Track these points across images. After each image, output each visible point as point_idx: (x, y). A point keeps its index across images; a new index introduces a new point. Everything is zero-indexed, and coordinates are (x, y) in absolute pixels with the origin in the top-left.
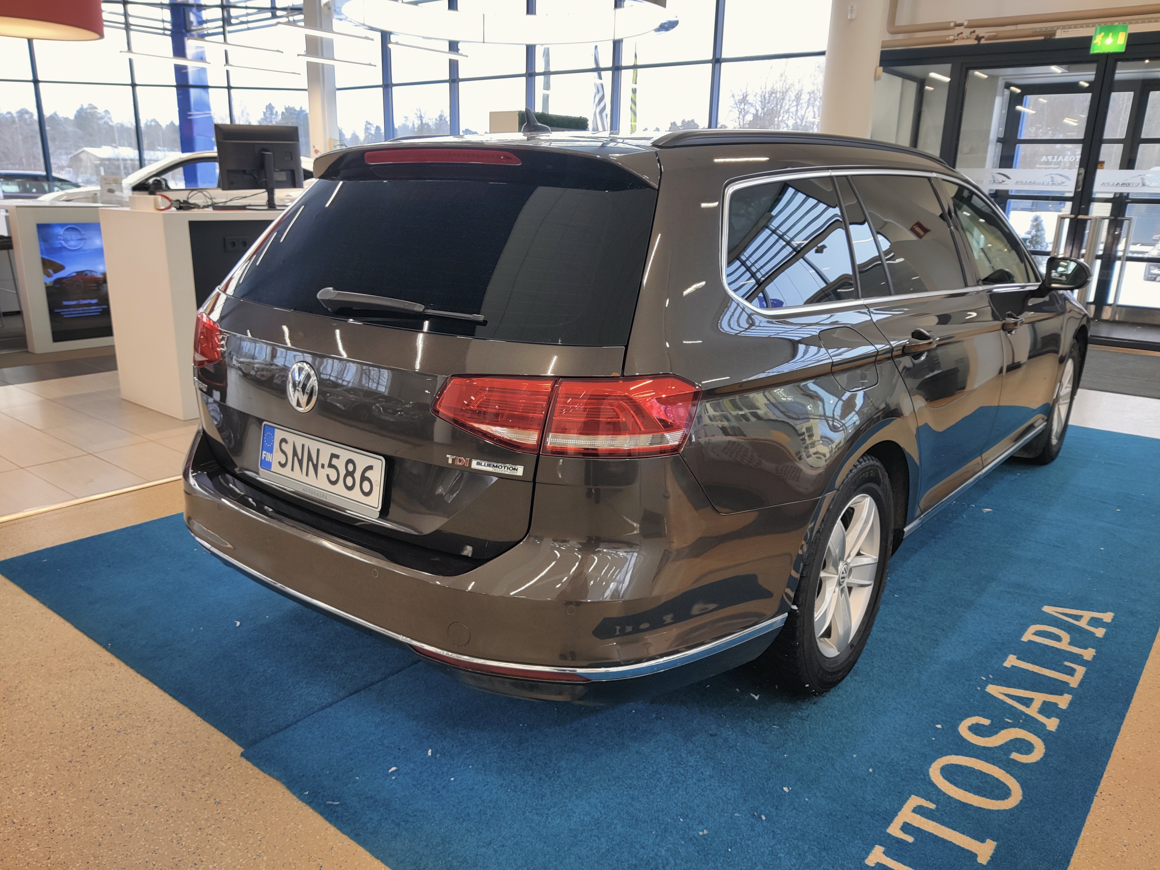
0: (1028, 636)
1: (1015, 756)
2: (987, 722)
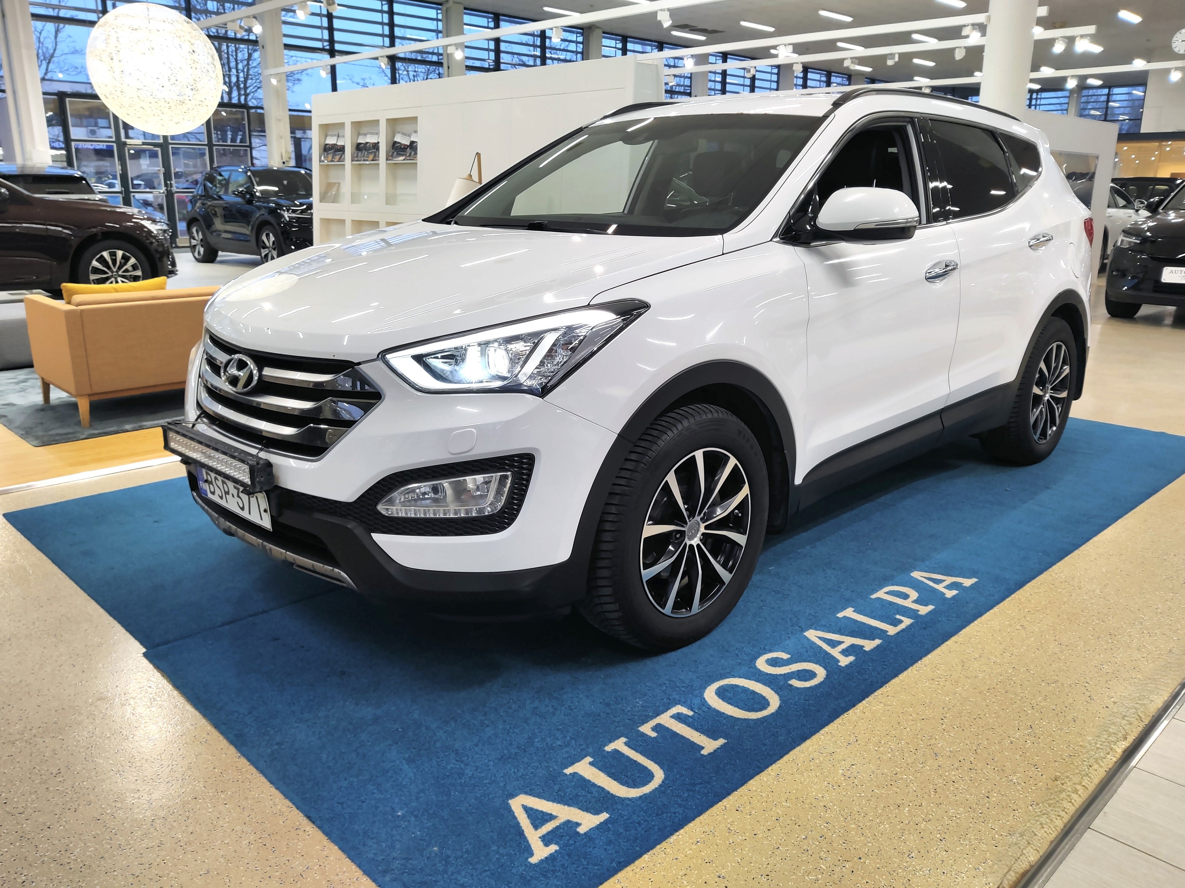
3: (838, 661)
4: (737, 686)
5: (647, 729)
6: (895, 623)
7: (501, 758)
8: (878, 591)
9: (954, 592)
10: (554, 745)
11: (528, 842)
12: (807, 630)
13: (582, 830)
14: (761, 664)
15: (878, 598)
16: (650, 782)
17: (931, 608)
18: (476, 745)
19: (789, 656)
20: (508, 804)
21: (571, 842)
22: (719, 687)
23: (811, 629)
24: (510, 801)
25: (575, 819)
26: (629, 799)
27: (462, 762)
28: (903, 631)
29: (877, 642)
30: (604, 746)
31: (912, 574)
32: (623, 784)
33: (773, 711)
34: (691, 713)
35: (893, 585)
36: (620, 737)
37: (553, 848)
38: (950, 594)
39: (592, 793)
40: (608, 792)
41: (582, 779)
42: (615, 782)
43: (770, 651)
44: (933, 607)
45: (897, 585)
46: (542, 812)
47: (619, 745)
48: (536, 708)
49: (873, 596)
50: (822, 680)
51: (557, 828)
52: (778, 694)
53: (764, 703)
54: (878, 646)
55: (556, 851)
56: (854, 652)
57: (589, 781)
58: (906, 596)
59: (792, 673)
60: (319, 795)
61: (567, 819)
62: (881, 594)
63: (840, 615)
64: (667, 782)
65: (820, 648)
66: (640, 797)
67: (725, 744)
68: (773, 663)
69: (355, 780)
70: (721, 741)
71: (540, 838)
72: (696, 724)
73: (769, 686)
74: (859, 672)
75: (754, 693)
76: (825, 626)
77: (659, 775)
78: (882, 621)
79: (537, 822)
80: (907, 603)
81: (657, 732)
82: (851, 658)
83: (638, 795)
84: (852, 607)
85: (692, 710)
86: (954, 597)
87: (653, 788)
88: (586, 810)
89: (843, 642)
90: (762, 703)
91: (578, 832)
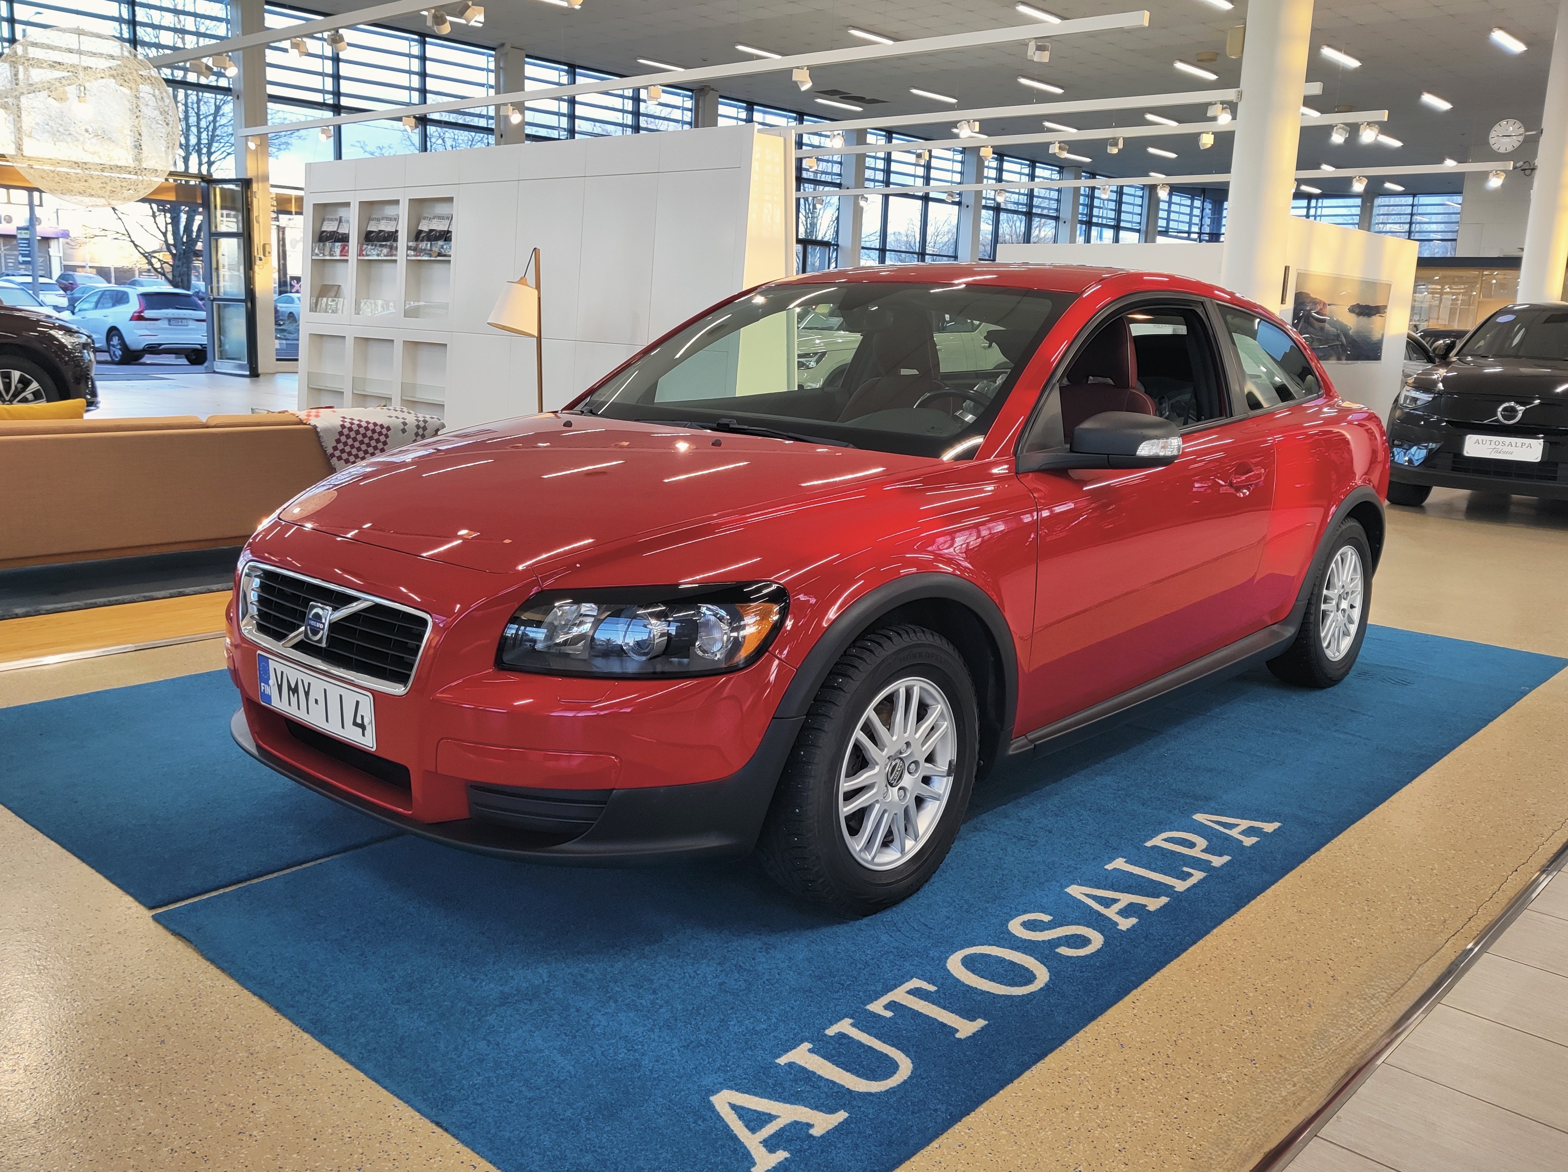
3: (1116, 924)
4: (989, 956)
5: (877, 1007)
6: (1185, 876)
7: (688, 1045)
8: (1152, 838)
9: (1254, 840)
10: (757, 1029)
11: (746, 1147)
12: (1068, 886)
13: (816, 1132)
14: (1015, 927)
15: (1154, 847)
16: (895, 1073)
17: (1226, 858)
18: (652, 1030)
19: (1050, 918)
20: (709, 1101)
21: (805, 1147)
22: (966, 956)
23: (1073, 884)
24: (711, 1098)
25: (804, 1120)
26: (870, 1094)
27: (636, 1051)
28: (1194, 886)
29: (1164, 900)
30: (824, 1029)
31: (1194, 817)
32: (859, 1076)
33: (1042, 985)
34: (932, 988)
35: (1171, 830)
36: (843, 1018)
37: (782, 1155)
38: (1249, 841)
39: (819, 1088)
40: (843, 1087)
41: (803, 1069)
42: (848, 1074)
43: (1025, 912)
44: (1229, 858)
45: (1177, 830)
46: (755, 1111)
47: (845, 1026)
48: (721, 984)
49: (1149, 844)
50: (1100, 946)
51: (782, 1130)
52: (1045, 965)
53: (1028, 977)
54: (1166, 905)
55: (786, 1159)
56: (1135, 913)
57: (814, 1073)
58: (1192, 845)
59: (1059, 938)
60: (446, 1094)
61: (793, 1120)
62: (1158, 841)
63: (1109, 867)
64: (918, 1073)
65: (1091, 908)
66: (886, 1091)
67: (986, 1026)
68: (1030, 925)
69: (491, 1074)
70: (981, 1023)
71: (760, 1142)
72: (942, 1001)
73: (1031, 955)
74: (1146, 937)
75: (1012, 963)
76: (1090, 880)
77: (905, 1067)
78: (1165, 874)
79: (752, 1124)
80: (1195, 853)
81: (892, 1011)
82: (1133, 921)
83: (883, 1089)
84: (1122, 857)
85: (934, 984)
86: (1253, 846)
87: (902, 1080)
88: (816, 1108)
89: (1119, 900)
90: (1026, 976)
91: (811, 1136)
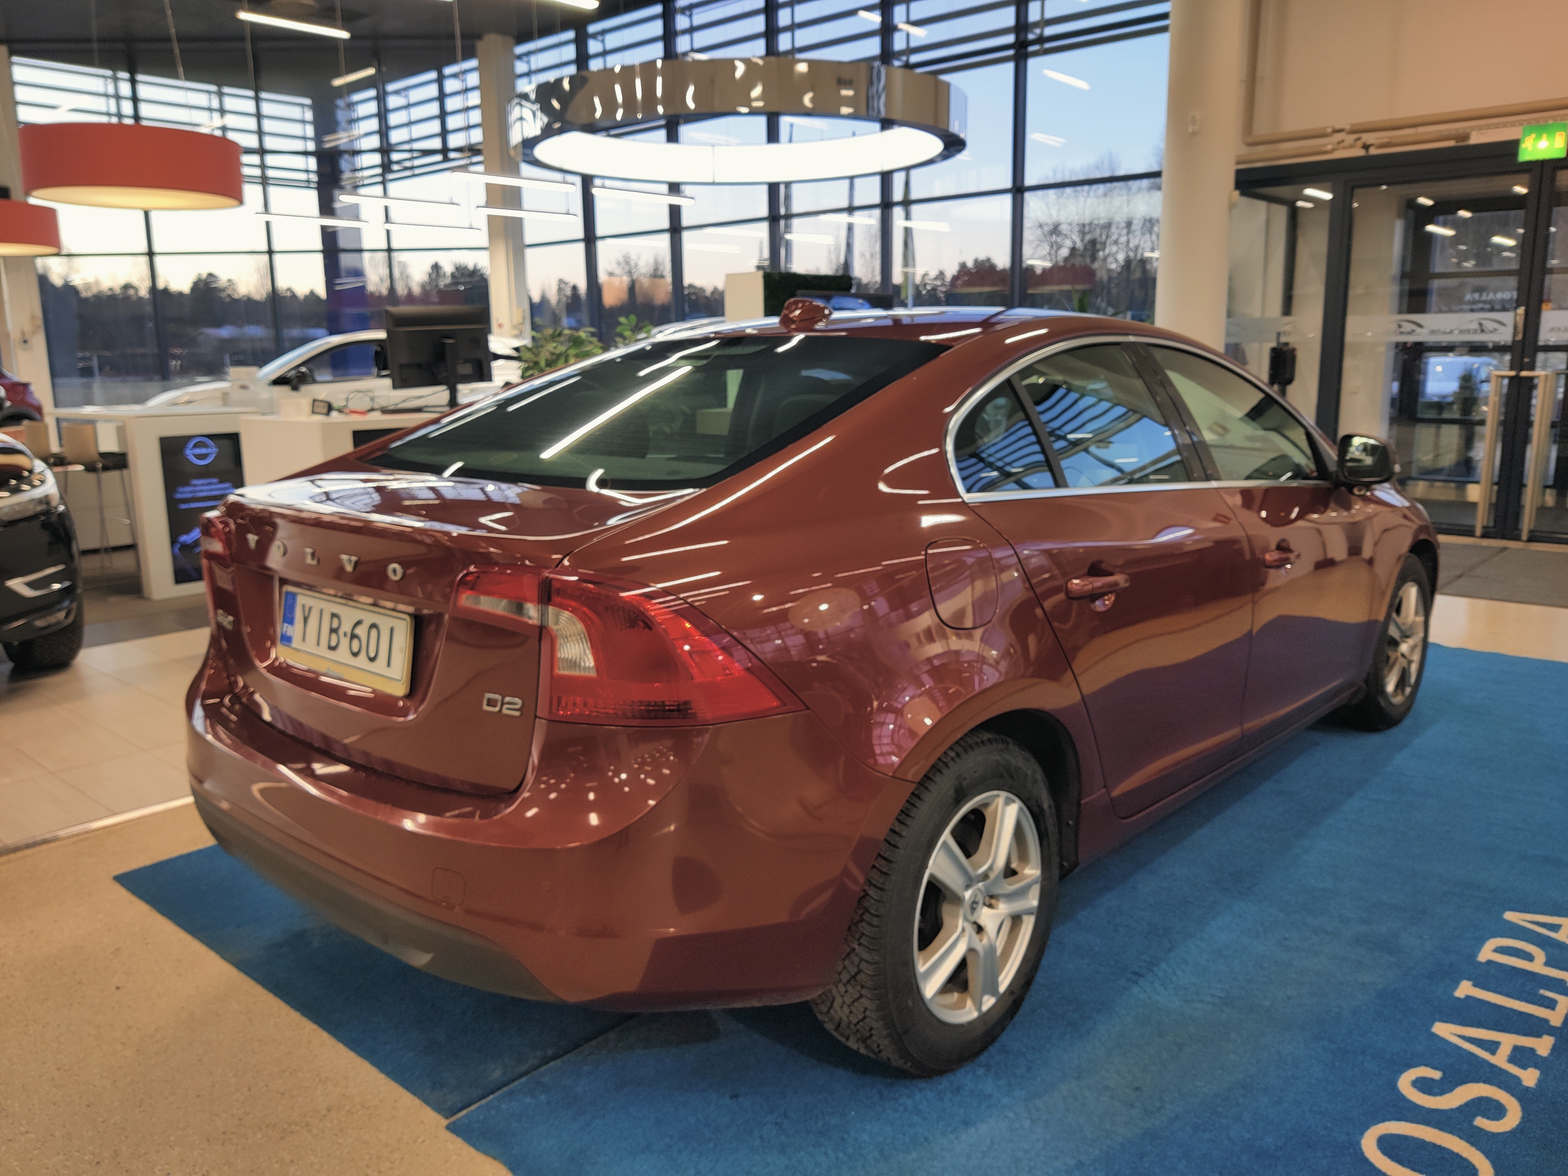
0: (1487, 953)
1: (1480, 1122)
2: (1437, 1075)
